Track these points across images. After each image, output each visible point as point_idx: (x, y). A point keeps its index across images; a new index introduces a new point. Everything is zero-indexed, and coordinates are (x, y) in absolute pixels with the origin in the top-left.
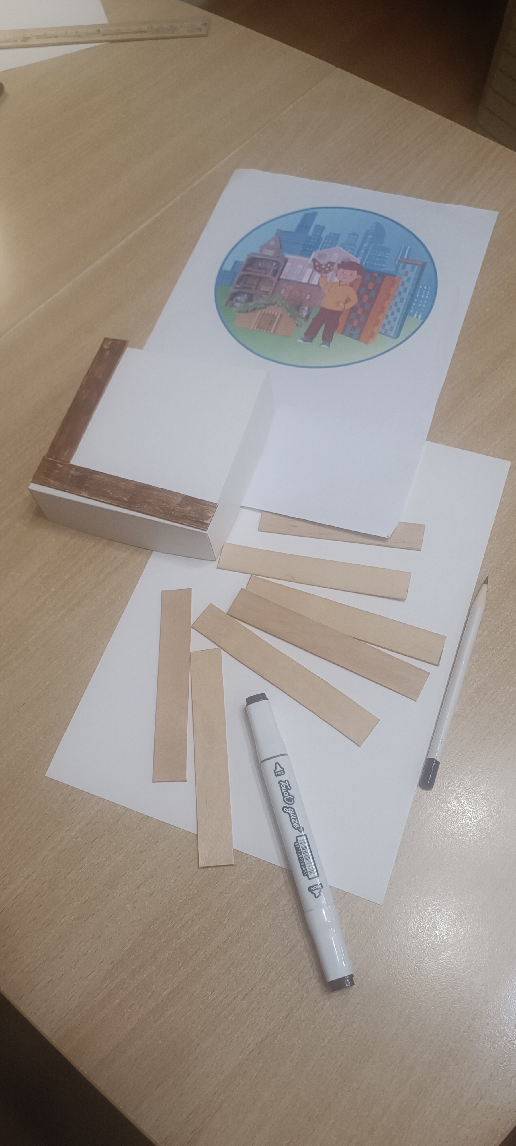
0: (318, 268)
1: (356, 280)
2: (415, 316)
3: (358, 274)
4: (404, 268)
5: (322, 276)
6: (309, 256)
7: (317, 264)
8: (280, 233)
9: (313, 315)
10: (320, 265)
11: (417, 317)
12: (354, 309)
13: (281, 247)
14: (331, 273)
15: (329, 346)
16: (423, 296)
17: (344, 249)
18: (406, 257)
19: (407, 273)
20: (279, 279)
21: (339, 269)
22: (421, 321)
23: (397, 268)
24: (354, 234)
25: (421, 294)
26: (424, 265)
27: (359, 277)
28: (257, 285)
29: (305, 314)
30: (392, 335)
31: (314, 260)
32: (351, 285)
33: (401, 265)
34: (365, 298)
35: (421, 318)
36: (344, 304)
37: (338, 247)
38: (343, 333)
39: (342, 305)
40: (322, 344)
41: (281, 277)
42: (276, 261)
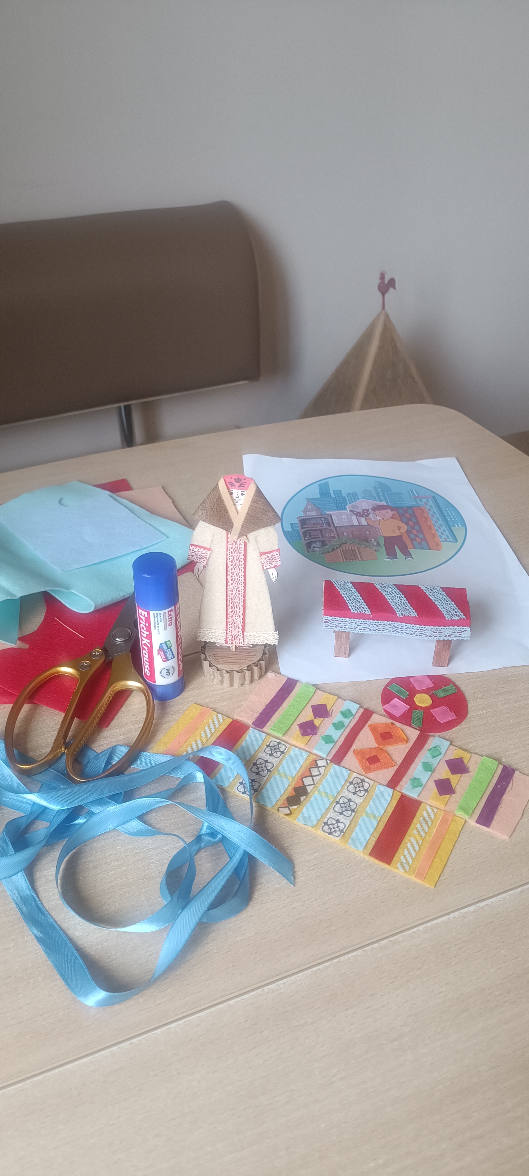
0: (359, 515)
1: (393, 515)
2: (456, 526)
3: (392, 511)
4: (421, 501)
5: (366, 519)
6: (345, 509)
7: (355, 513)
8: (308, 500)
9: (382, 542)
10: (359, 513)
11: (459, 526)
12: (407, 532)
13: (318, 508)
14: (371, 515)
15: (412, 558)
16: (450, 514)
17: (367, 499)
18: (416, 495)
19: (426, 504)
20: (335, 527)
21: (375, 511)
22: (464, 528)
23: (417, 502)
24: (366, 490)
25: (447, 513)
26: (434, 497)
27: (394, 512)
28: (322, 534)
29: (375, 544)
30: (452, 541)
31: (350, 511)
32: (392, 518)
33: (418, 500)
34: (411, 523)
35: (462, 526)
36: (399, 530)
37: (361, 500)
38: (415, 548)
39: (398, 532)
40: (406, 558)
41: (336, 526)
42: (322, 517)
